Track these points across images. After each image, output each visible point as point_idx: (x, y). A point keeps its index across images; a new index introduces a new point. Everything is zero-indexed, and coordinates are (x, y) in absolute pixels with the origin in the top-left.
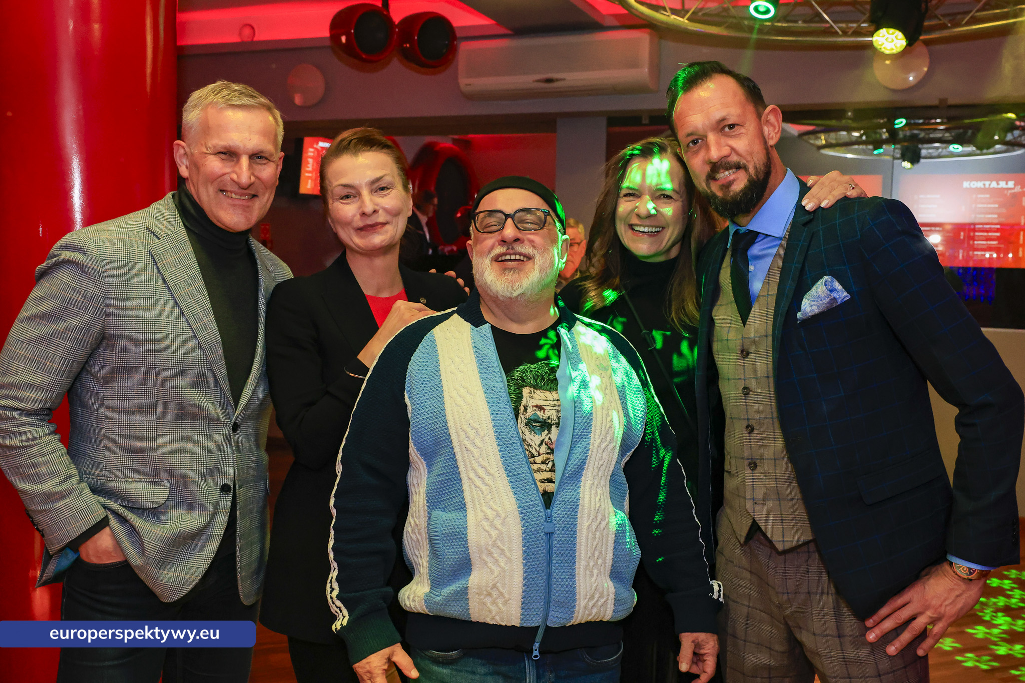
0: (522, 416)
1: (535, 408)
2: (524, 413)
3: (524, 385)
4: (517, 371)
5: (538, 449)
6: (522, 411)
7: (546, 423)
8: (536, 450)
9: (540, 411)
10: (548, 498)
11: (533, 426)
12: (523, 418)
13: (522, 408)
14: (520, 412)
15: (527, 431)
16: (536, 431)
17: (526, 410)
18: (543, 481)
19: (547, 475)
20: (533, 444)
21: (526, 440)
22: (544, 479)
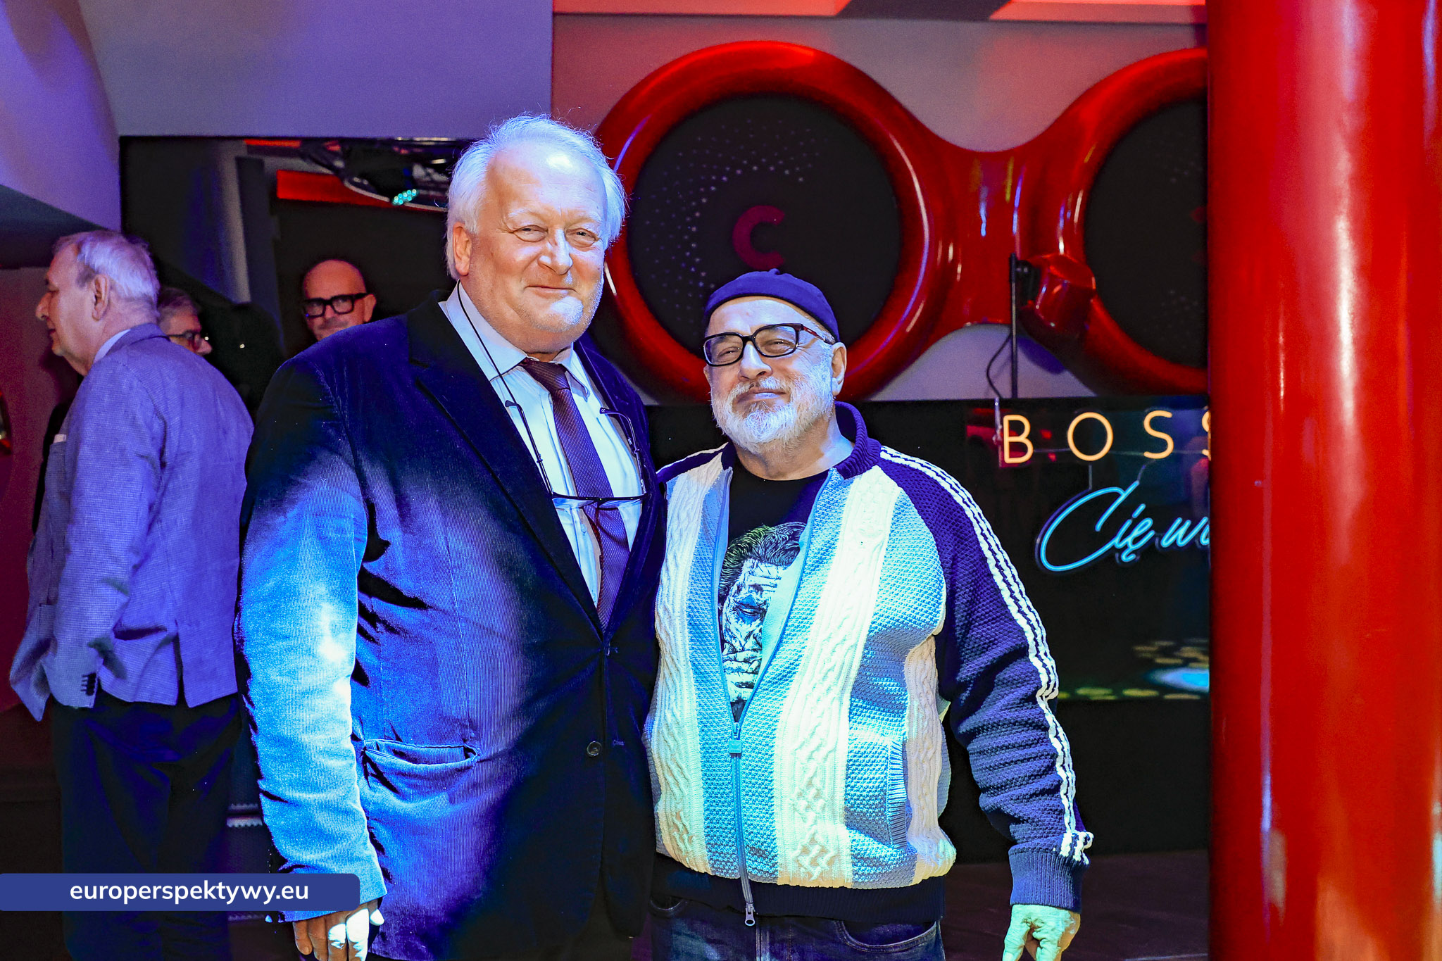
0: (732, 598)
1: (751, 589)
2: (736, 594)
3: (748, 556)
4: (748, 536)
5: (743, 643)
6: (734, 591)
7: (760, 609)
8: (741, 644)
9: (757, 593)
10: (738, 707)
11: (743, 612)
12: (732, 601)
13: (735, 588)
14: (730, 593)
15: (733, 618)
16: (746, 619)
17: (739, 590)
18: (739, 685)
19: (748, 678)
20: (738, 636)
21: (730, 630)
22: (742, 683)
